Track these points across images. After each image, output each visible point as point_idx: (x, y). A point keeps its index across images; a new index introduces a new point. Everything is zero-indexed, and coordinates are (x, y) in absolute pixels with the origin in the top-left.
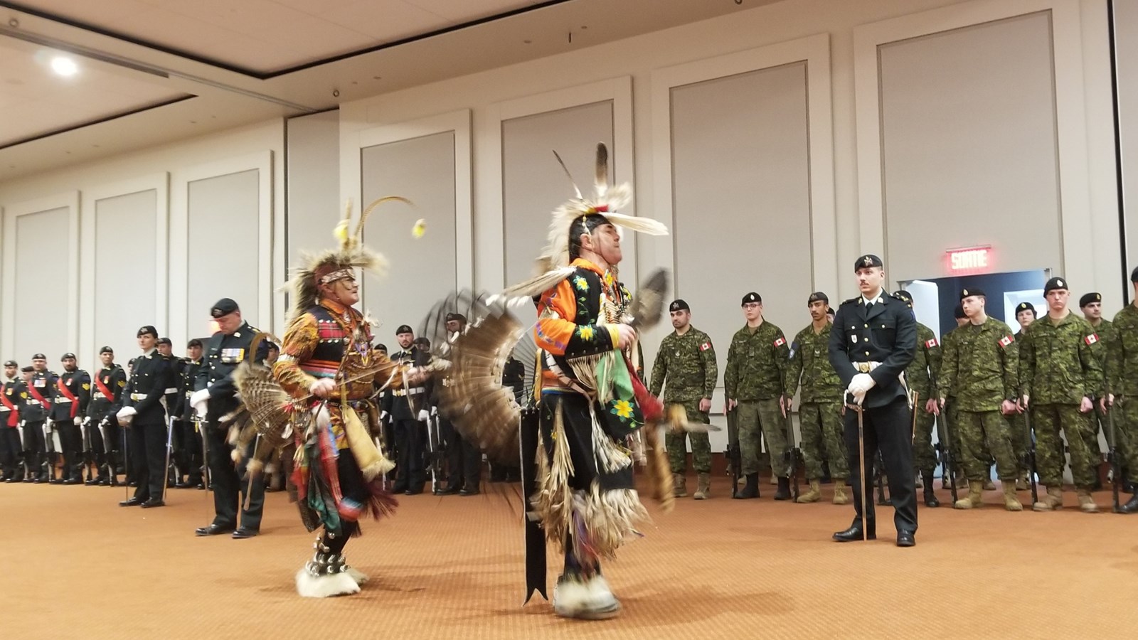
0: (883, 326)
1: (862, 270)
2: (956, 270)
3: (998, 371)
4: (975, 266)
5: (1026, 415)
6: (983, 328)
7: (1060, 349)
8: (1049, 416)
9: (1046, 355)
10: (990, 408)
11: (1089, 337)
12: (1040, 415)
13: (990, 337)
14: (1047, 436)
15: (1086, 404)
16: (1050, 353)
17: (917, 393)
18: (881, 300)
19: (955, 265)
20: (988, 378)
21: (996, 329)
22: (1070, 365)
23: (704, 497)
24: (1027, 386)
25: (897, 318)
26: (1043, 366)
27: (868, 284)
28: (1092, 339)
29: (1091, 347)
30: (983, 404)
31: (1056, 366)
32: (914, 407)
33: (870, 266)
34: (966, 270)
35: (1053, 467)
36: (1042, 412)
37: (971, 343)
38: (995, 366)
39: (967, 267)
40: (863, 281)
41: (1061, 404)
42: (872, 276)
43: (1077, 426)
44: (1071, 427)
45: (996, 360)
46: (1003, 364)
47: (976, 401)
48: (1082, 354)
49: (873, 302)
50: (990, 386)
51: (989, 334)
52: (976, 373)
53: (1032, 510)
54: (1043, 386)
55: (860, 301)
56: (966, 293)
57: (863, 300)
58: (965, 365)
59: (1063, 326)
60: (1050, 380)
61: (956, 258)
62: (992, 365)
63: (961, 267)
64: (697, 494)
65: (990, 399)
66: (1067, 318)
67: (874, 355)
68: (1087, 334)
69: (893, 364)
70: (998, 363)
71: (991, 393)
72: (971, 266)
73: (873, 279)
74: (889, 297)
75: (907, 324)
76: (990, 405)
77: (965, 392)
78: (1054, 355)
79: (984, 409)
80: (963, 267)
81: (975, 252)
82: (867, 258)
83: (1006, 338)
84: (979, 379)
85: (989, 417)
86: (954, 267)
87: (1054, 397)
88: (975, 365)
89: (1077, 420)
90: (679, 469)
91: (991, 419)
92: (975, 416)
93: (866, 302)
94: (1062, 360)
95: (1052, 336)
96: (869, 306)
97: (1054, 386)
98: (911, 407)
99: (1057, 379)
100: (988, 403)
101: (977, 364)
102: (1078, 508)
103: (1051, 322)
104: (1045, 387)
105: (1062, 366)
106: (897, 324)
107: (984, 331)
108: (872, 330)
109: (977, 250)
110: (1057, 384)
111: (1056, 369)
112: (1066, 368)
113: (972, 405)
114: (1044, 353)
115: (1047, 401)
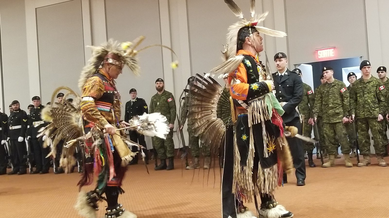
0: (288, 86)
1: (277, 60)
2: (320, 59)
3: (340, 104)
4: (329, 56)
5: (354, 123)
6: (333, 85)
7: (368, 93)
8: (364, 124)
9: (361, 96)
10: (337, 121)
11: (381, 87)
12: (360, 123)
13: (336, 88)
14: (363, 133)
15: (380, 117)
16: (363, 95)
17: (304, 116)
18: (286, 74)
19: (320, 56)
20: (336, 107)
21: (338, 85)
22: (373, 100)
23: (208, 168)
24: (354, 110)
25: (294, 82)
26: (361, 101)
27: (280, 66)
28: (382, 88)
29: (382, 92)
30: (334, 119)
31: (366, 100)
32: (302, 122)
33: (281, 58)
34: (325, 58)
35: (366, 147)
36: (361, 122)
37: (328, 92)
38: (339, 102)
39: (325, 57)
40: (278, 65)
41: (369, 118)
42: (282, 62)
43: (376, 127)
44: (374, 128)
45: (339, 99)
46: (343, 100)
47: (331, 118)
48: (377, 95)
49: (283, 74)
50: (337, 111)
51: (335, 87)
52: (330, 105)
53: (357, 166)
54: (361, 110)
55: (277, 74)
56: (325, 68)
57: (278, 74)
58: (326, 102)
59: (369, 82)
60: (364, 107)
61: (320, 53)
62: (338, 101)
63: (322, 57)
64: (205, 166)
65: (337, 117)
66: (371, 78)
67: (284, 99)
68: (380, 86)
69: (293, 103)
70: (340, 100)
71: (338, 114)
72: (327, 56)
73: (283, 63)
74: (290, 72)
75: (299, 84)
76: (338, 120)
77: (326, 114)
78: (365, 96)
79: (335, 122)
80: (323, 57)
81: (328, 50)
82: (280, 54)
83: (343, 89)
84: (332, 108)
85: (337, 125)
86: (319, 57)
87: (366, 115)
88: (330, 102)
89: (376, 125)
90: (196, 155)
91: (338, 126)
92: (331, 125)
93: (280, 74)
94: (369, 98)
95: (364, 87)
96: (281, 77)
97: (366, 110)
98: (301, 122)
99: (367, 107)
100: (337, 119)
101: (331, 101)
102: (378, 165)
103: (363, 81)
104: (362, 110)
105: (369, 101)
106: (294, 84)
107: (333, 86)
108: (283, 87)
109: (329, 49)
110: (367, 109)
111: (366, 102)
112: (371, 101)
113: (329, 120)
114: (361, 95)
115: (363, 117)
